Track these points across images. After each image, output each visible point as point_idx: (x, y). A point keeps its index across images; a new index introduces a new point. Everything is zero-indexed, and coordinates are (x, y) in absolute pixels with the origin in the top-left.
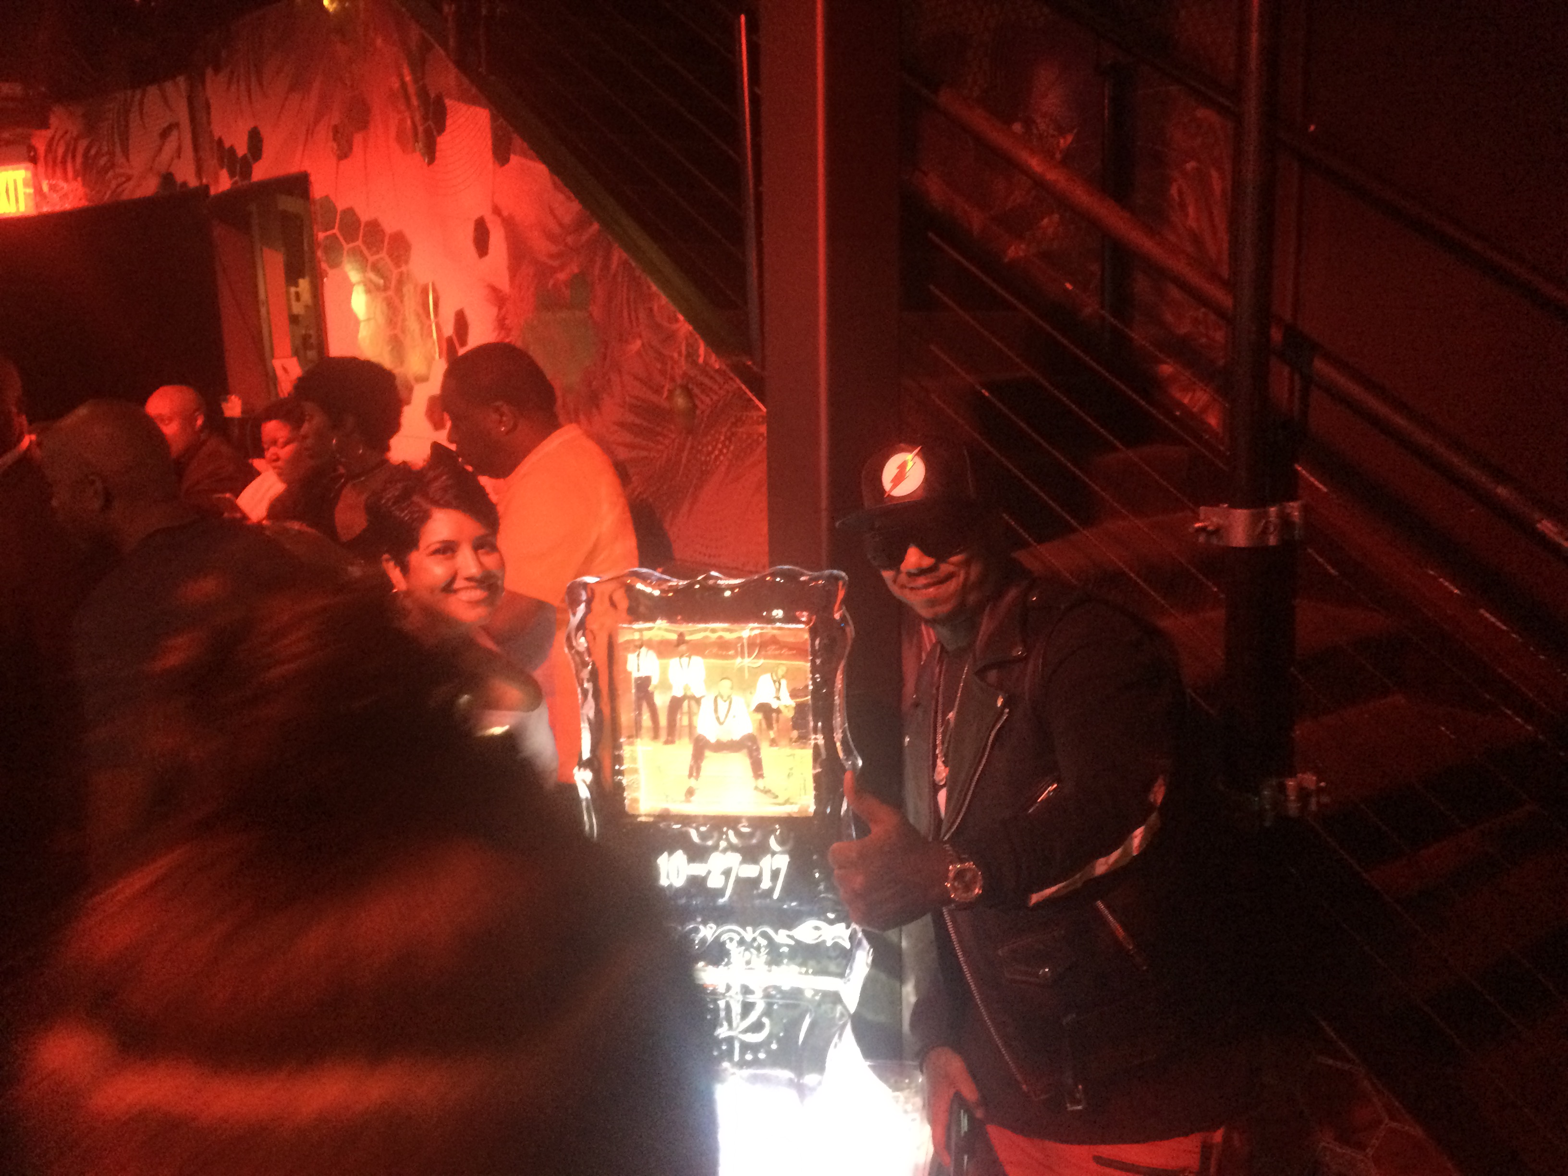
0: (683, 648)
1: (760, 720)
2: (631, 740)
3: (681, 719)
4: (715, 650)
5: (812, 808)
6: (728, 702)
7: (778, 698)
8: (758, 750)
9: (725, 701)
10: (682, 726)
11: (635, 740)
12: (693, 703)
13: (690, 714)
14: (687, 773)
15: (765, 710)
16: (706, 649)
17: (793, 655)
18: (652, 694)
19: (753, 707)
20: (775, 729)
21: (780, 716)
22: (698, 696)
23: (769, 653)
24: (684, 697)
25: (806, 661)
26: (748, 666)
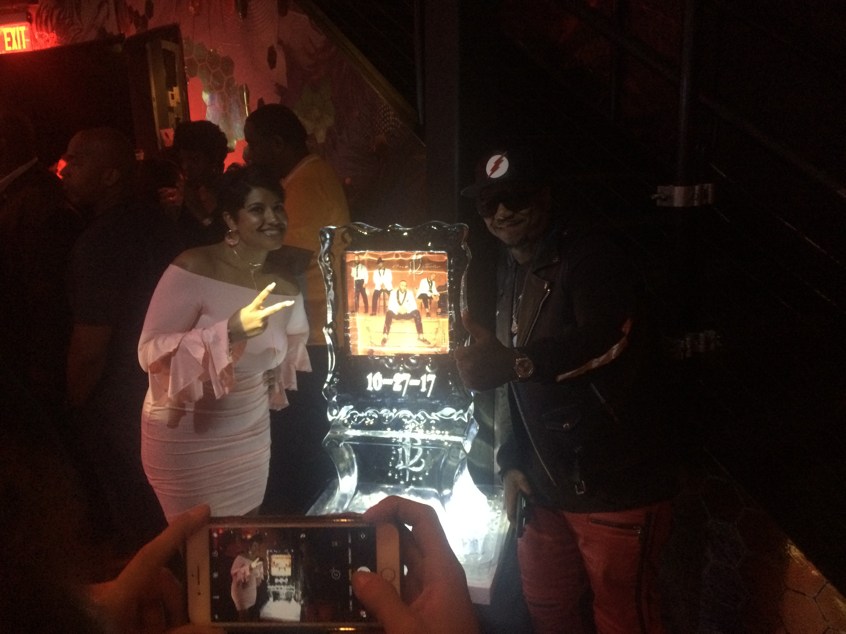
0: (381, 264)
1: (421, 303)
2: (353, 313)
3: (379, 302)
4: (398, 266)
5: (448, 350)
6: (404, 293)
7: (431, 291)
8: (420, 319)
9: (403, 293)
10: (380, 306)
11: (355, 313)
12: (386, 294)
13: (385, 299)
14: (383, 331)
15: (424, 297)
16: (392, 266)
17: (439, 268)
18: (365, 289)
19: (418, 295)
20: (429, 308)
21: (432, 300)
22: (389, 290)
23: (427, 267)
24: (382, 290)
25: (446, 272)
26: (415, 274)
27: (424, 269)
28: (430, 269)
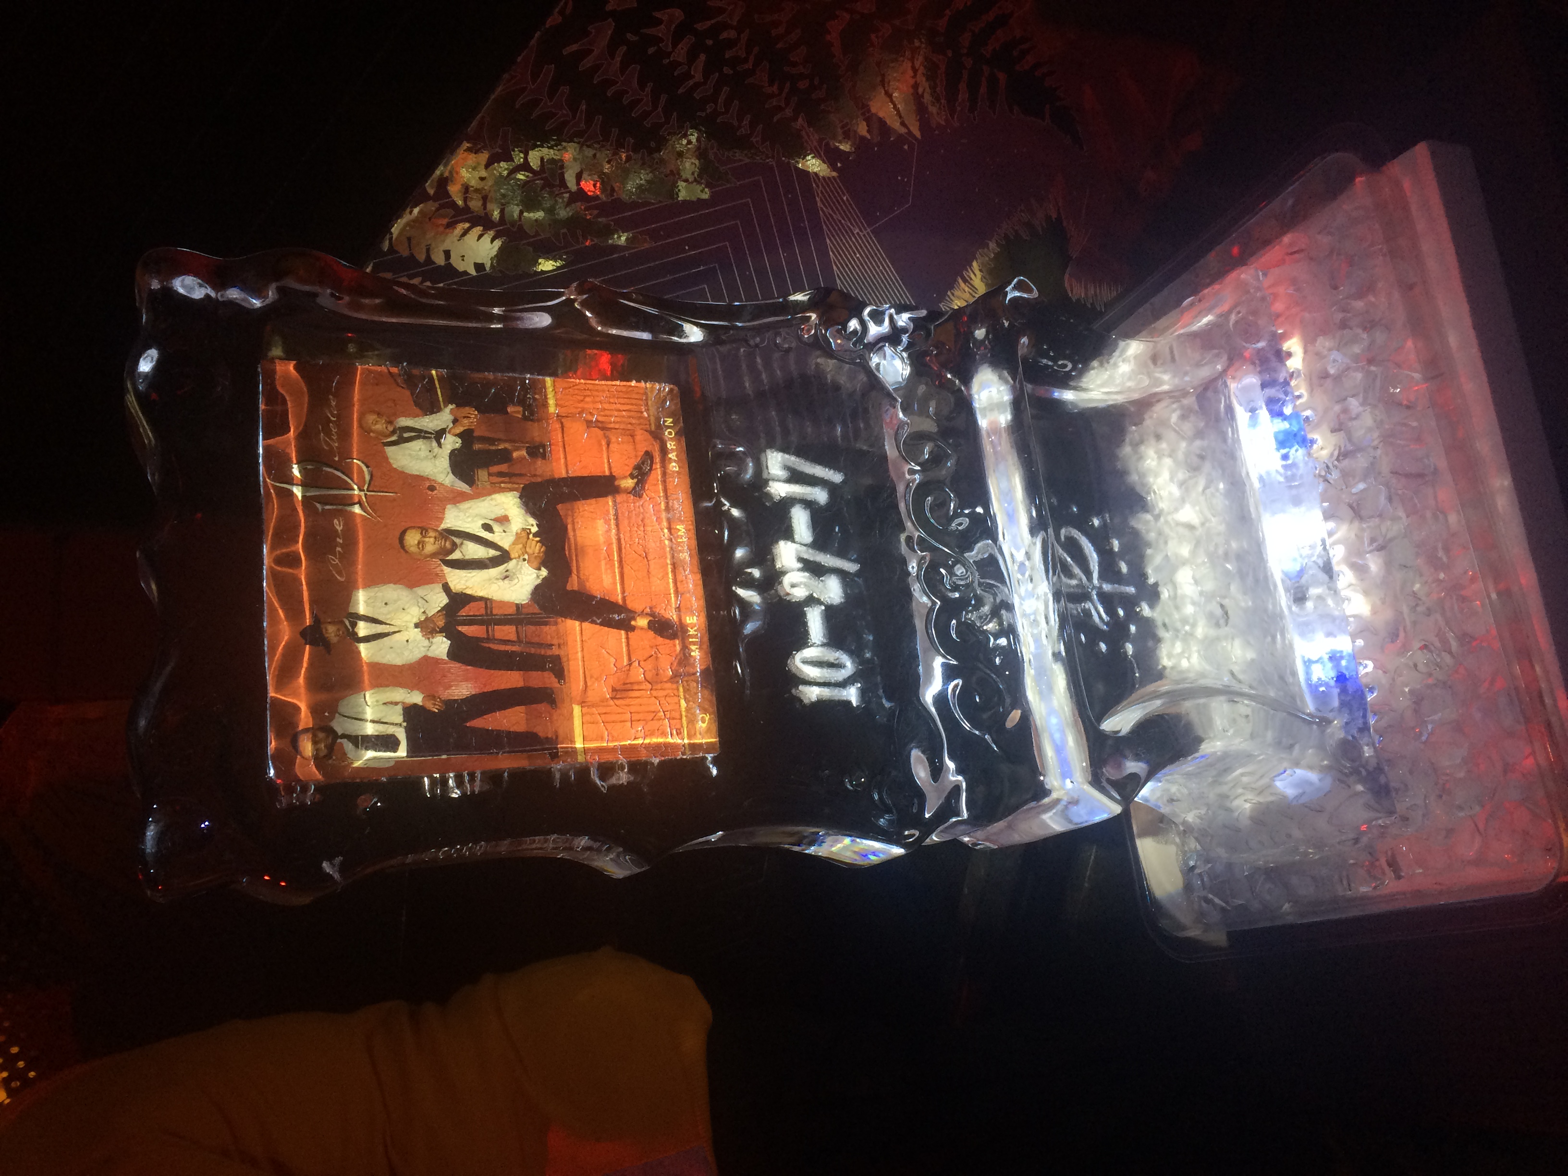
3: (503, 641)
8: (557, 483)
9: (454, 546)
20: (507, 446)
26: (368, 491)
27: (346, 454)
28: (345, 435)
